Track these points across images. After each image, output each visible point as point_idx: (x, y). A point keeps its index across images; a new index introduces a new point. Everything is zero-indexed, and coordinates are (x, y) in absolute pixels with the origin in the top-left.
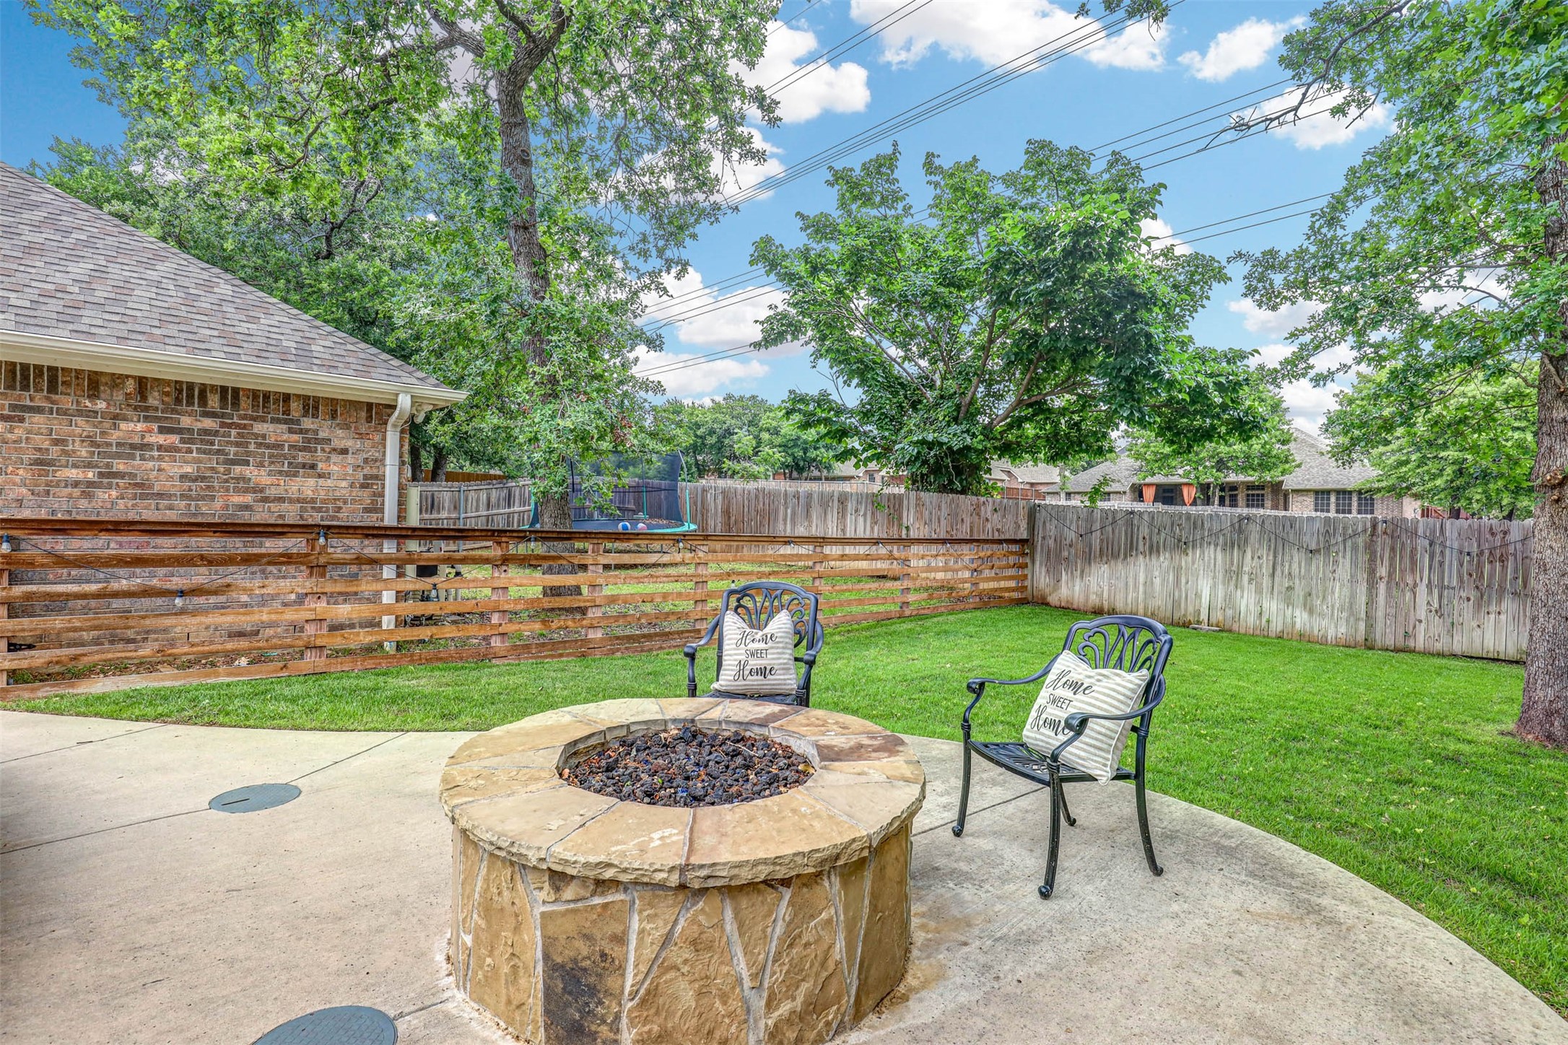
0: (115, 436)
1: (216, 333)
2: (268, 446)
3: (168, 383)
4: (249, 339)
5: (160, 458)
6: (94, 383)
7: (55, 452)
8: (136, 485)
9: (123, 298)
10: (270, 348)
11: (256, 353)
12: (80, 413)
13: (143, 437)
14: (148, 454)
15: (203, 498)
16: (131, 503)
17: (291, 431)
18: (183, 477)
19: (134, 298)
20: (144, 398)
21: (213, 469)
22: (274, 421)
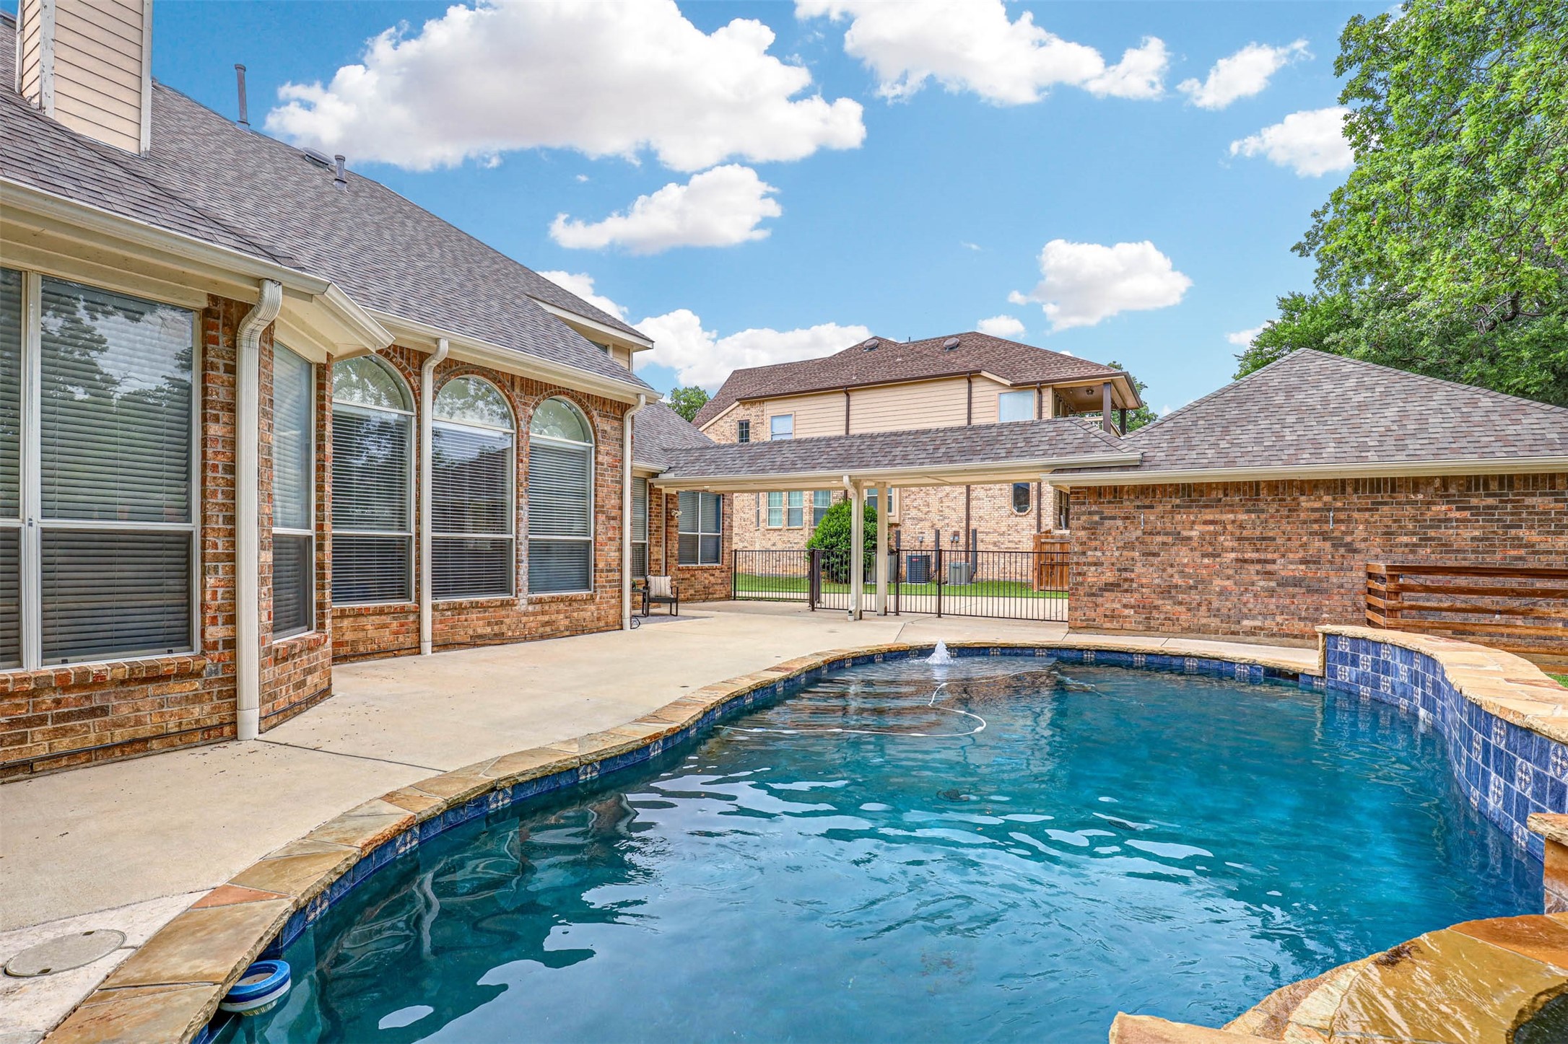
0: (1429, 515)
1: (1493, 439)
2: (1537, 514)
3: (1461, 477)
4: (1518, 438)
5: (1457, 527)
6: (1416, 484)
7: (1394, 527)
8: (1443, 545)
9: (1424, 426)
10: (1538, 442)
11: (1528, 448)
12: (1408, 503)
13: (1446, 514)
14: (1449, 525)
15: (1487, 552)
16: (1439, 556)
17: (1556, 501)
18: (1473, 539)
19: (1431, 425)
20: (1446, 490)
21: (1494, 532)
22: (1541, 495)
